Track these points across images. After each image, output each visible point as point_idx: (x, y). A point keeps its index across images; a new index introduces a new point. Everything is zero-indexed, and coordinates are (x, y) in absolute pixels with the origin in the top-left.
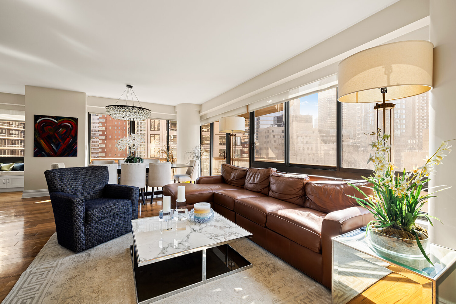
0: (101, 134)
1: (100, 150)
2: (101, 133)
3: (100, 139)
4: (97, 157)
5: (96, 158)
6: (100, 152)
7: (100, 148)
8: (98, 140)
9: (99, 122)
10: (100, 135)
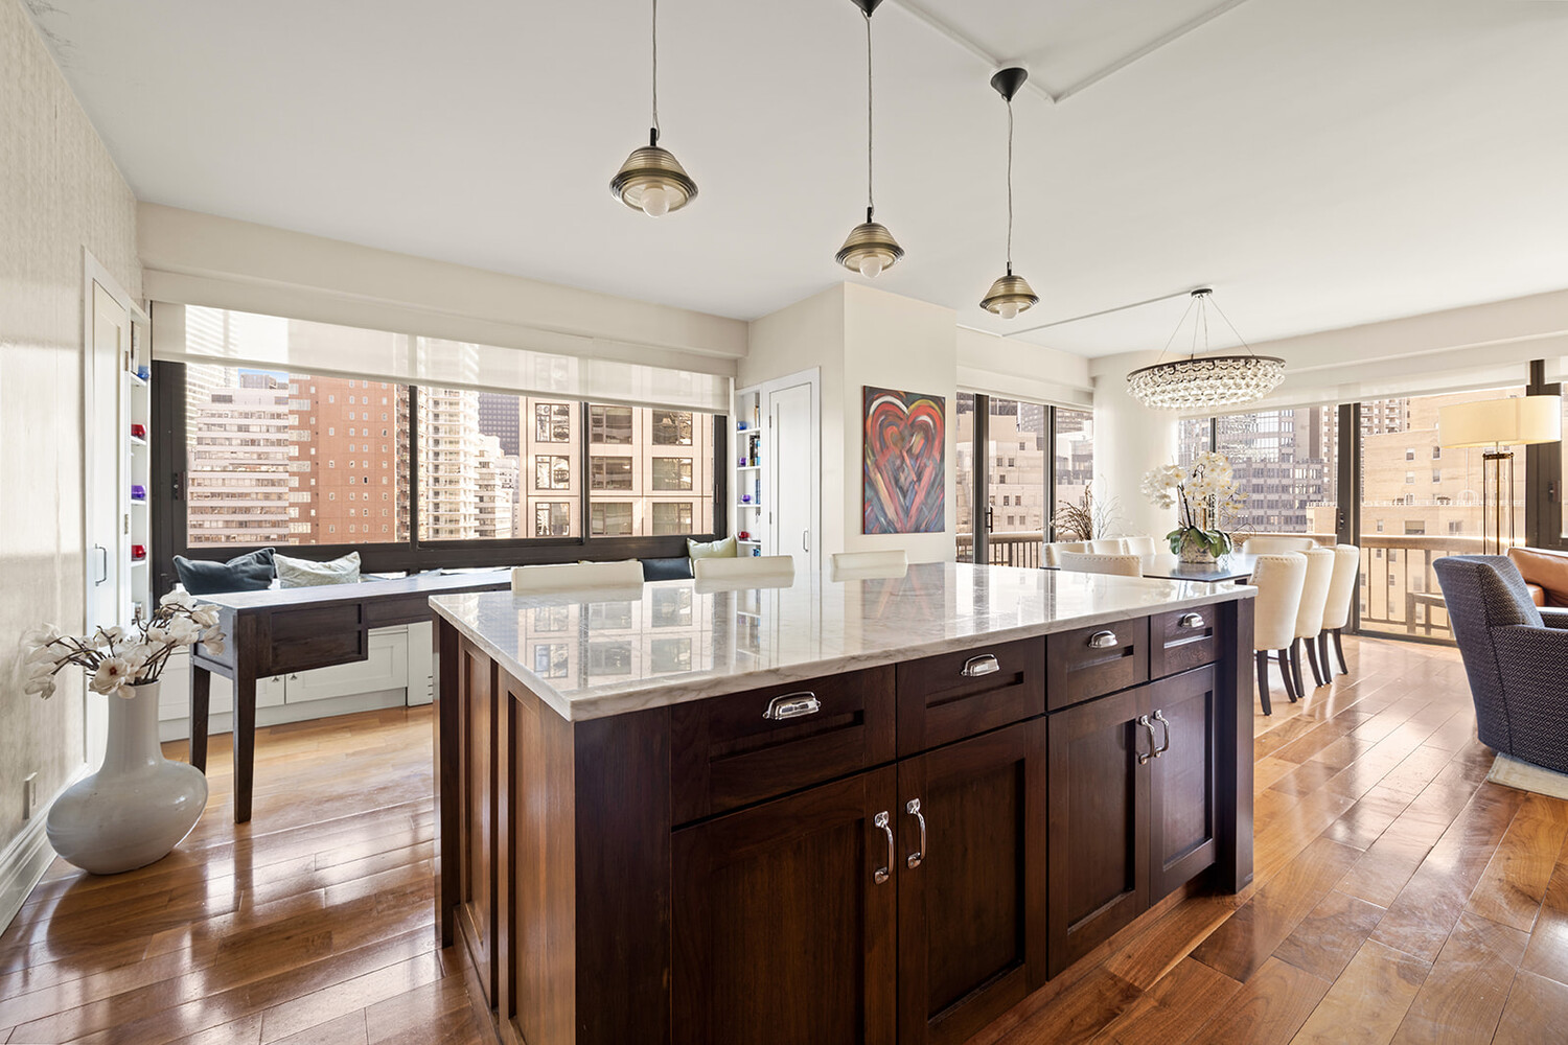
0: (297, 454)
1: (294, 513)
2: (294, 451)
3: (292, 474)
4: (275, 537)
5: (274, 540)
6: (292, 520)
7: (292, 505)
8: (286, 476)
9: (287, 411)
10: (291, 459)
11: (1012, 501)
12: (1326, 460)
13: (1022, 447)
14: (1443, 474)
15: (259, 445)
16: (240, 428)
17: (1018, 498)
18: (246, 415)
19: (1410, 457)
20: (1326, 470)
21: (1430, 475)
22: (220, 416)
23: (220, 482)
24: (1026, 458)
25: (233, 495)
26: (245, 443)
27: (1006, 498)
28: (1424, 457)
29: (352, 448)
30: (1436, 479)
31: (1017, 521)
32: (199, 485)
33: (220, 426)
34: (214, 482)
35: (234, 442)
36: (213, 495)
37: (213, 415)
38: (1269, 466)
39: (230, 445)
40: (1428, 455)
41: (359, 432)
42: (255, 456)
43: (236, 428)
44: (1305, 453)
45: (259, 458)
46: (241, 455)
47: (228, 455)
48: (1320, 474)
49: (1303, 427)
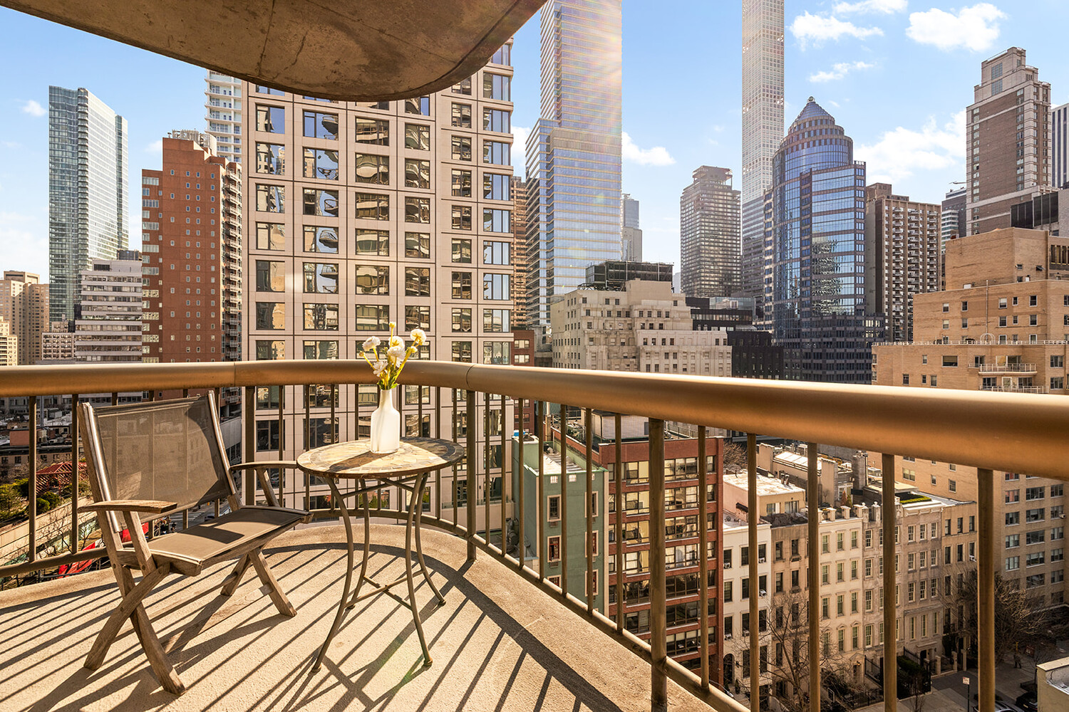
0: (147, 307)
1: (147, 350)
3: (145, 322)
8: (142, 323)
10: (145, 311)
11: (668, 342)
12: (887, 314)
13: (675, 304)
14: (970, 322)
15: (129, 301)
16: (115, 289)
17: (672, 340)
18: (119, 279)
19: (946, 309)
20: (887, 321)
21: (960, 322)
22: (100, 280)
23: (99, 327)
24: (677, 311)
25: (109, 337)
26: (118, 299)
27: (664, 340)
28: (956, 310)
29: (188, 303)
30: (965, 326)
31: (671, 357)
32: (83, 330)
33: (100, 287)
34: (94, 328)
35: (110, 299)
36: (94, 337)
37: (94, 279)
38: (848, 318)
39: (107, 301)
40: (959, 308)
41: (193, 291)
42: (126, 309)
43: (111, 289)
44: (873, 309)
45: (129, 310)
46: (115, 308)
47: (105, 308)
48: (883, 324)
49: (871, 291)
